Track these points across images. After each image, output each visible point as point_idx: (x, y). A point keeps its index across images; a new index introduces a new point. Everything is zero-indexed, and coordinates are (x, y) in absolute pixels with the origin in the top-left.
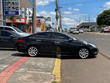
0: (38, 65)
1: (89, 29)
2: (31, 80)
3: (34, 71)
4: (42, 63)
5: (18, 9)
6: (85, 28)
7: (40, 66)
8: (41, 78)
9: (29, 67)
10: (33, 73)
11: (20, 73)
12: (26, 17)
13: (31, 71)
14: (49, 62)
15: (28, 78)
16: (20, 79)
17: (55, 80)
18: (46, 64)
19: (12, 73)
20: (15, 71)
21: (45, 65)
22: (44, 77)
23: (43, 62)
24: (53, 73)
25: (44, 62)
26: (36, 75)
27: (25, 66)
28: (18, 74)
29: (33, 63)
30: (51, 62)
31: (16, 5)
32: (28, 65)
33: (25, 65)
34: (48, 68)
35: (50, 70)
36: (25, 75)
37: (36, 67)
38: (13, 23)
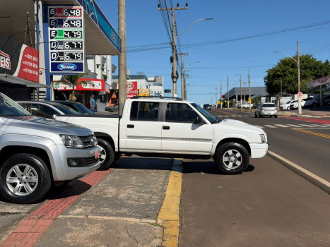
0: (122, 196)
1: (250, 101)
2: (97, 242)
3: (110, 215)
4: (133, 191)
6: (239, 99)
7: (128, 199)
8: (126, 236)
9: (99, 202)
10: (105, 221)
11: (70, 222)
12: (105, 77)
13: (100, 214)
14: (151, 186)
15: (90, 236)
17: (163, 241)
18: (144, 193)
19: (49, 222)
20: (59, 217)
21: (140, 197)
22: (134, 234)
23: (137, 188)
24: (159, 222)
27: (87, 201)
28: (66, 224)
29: (111, 192)
30: (156, 188)
32: (95, 197)
33: (88, 196)
34: (147, 205)
35: (151, 210)
36: (82, 226)
37: (115, 203)
38: (76, 91)
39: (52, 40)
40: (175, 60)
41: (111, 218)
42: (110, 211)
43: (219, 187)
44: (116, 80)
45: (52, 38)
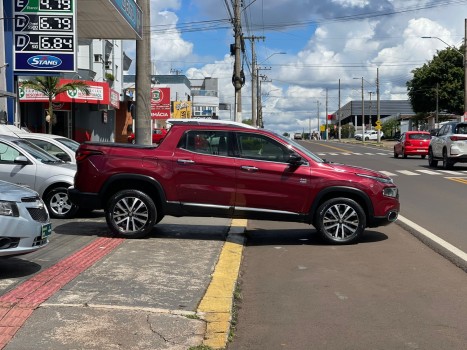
0: (142, 278)
2: (104, 340)
3: (122, 304)
4: (160, 271)
5: (69, 44)
7: (152, 282)
8: (149, 332)
9: (104, 286)
10: (116, 311)
11: (61, 312)
13: (107, 303)
14: (190, 265)
15: (93, 332)
16: (59, 334)
17: (205, 339)
18: (177, 275)
19: (27, 313)
20: (43, 305)
21: (170, 280)
22: (160, 329)
23: (165, 268)
24: (200, 314)
25: (171, 265)
26: (126, 320)
27: (85, 285)
28: (54, 315)
29: (123, 272)
30: (198, 268)
31: (62, 28)
32: (98, 279)
33: (86, 278)
34: (182, 292)
35: (188, 298)
36: (79, 319)
37: (131, 289)
38: (56, 103)
39: (18, 13)
40: (239, 52)
41: (124, 308)
42: (122, 298)
43: (301, 268)
44: (132, 85)
45: (18, 9)
